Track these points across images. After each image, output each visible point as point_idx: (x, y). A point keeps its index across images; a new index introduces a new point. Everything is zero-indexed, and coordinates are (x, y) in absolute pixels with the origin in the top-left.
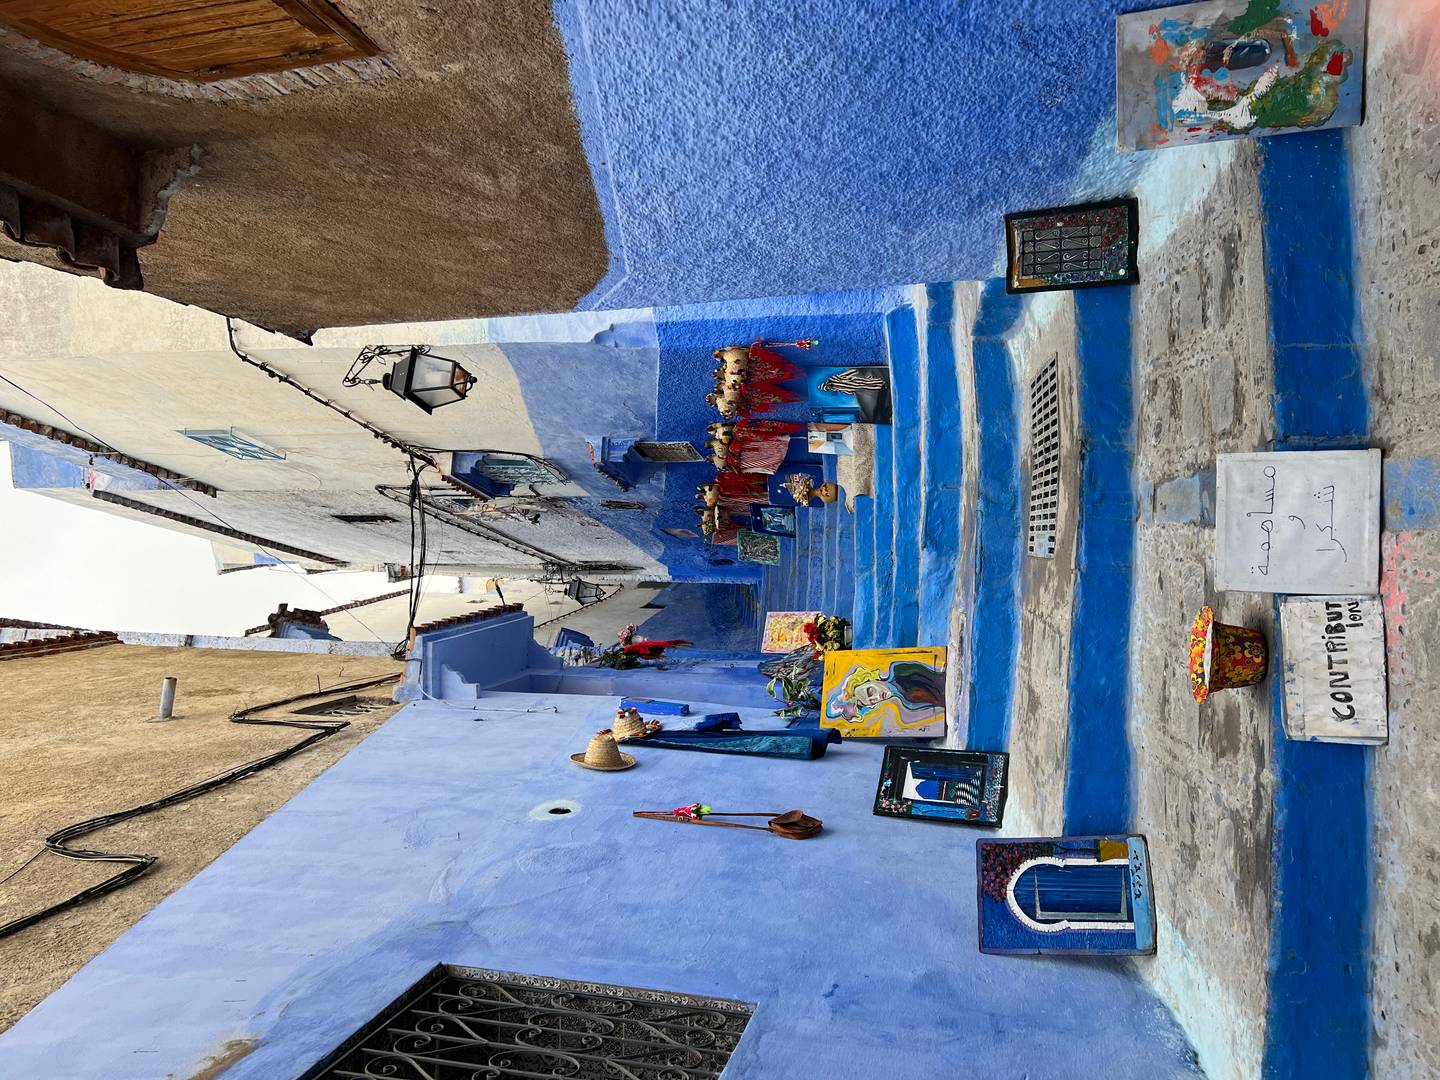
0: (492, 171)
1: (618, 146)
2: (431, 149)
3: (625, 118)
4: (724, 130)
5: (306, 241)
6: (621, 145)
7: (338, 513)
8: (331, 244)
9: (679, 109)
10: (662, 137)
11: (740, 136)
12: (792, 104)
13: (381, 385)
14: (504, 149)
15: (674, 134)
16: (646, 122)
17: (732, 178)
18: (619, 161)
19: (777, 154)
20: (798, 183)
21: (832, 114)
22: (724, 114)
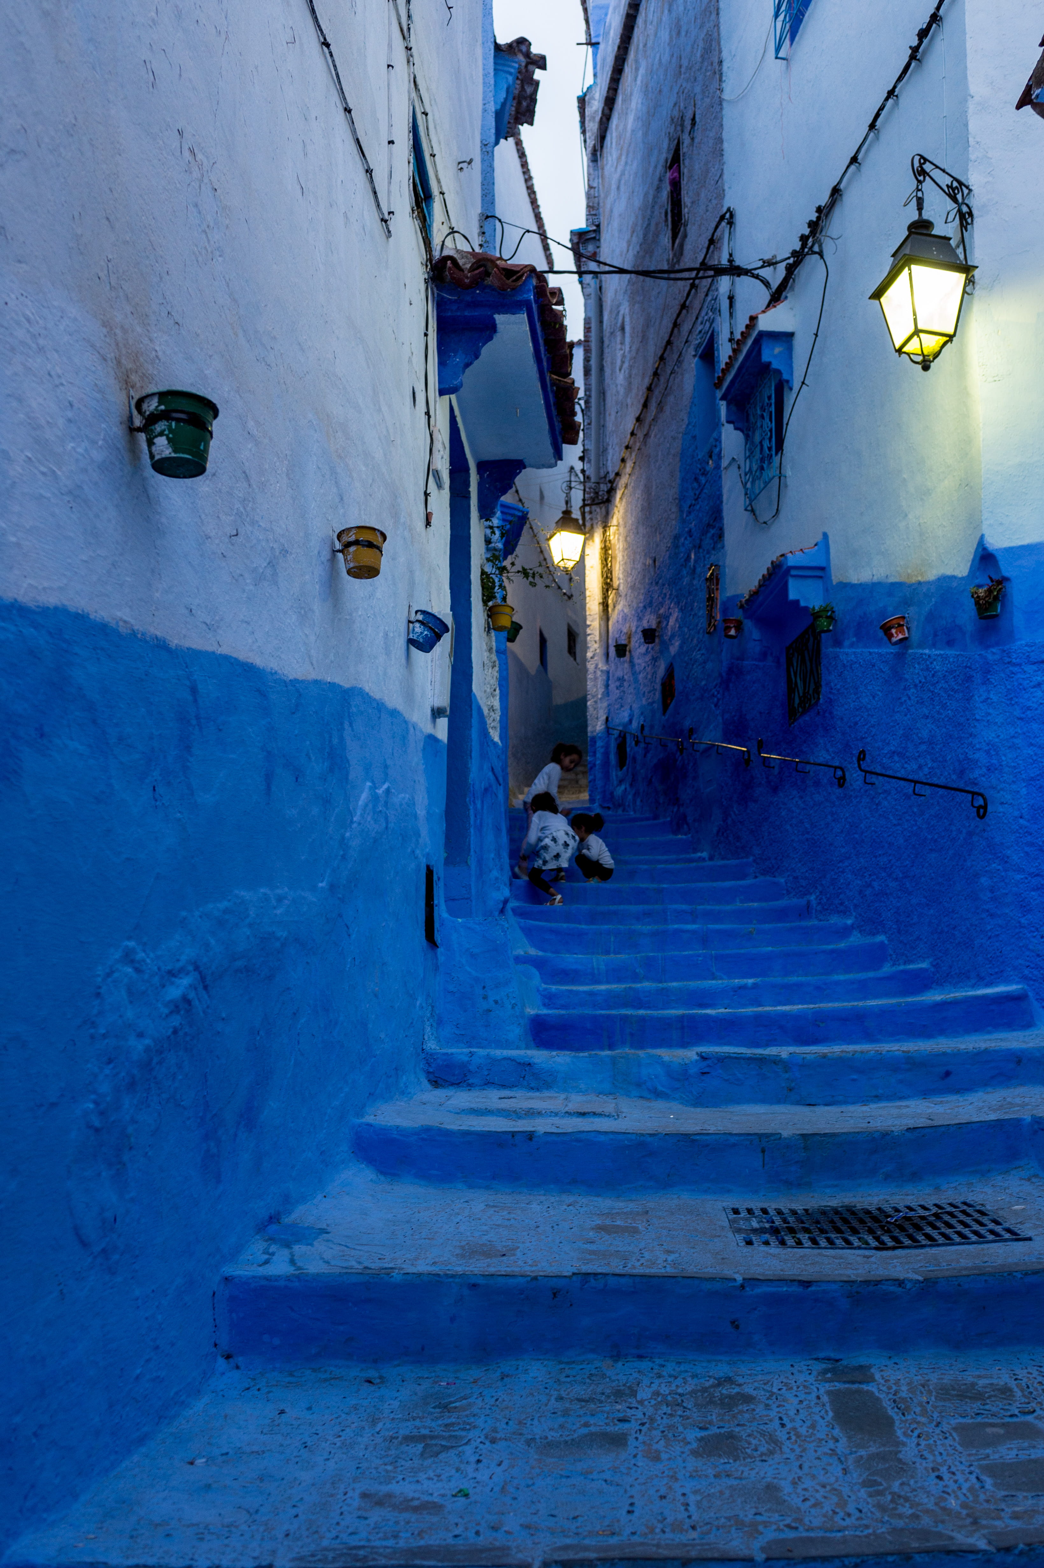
7: (684, 149)
13: (916, 217)
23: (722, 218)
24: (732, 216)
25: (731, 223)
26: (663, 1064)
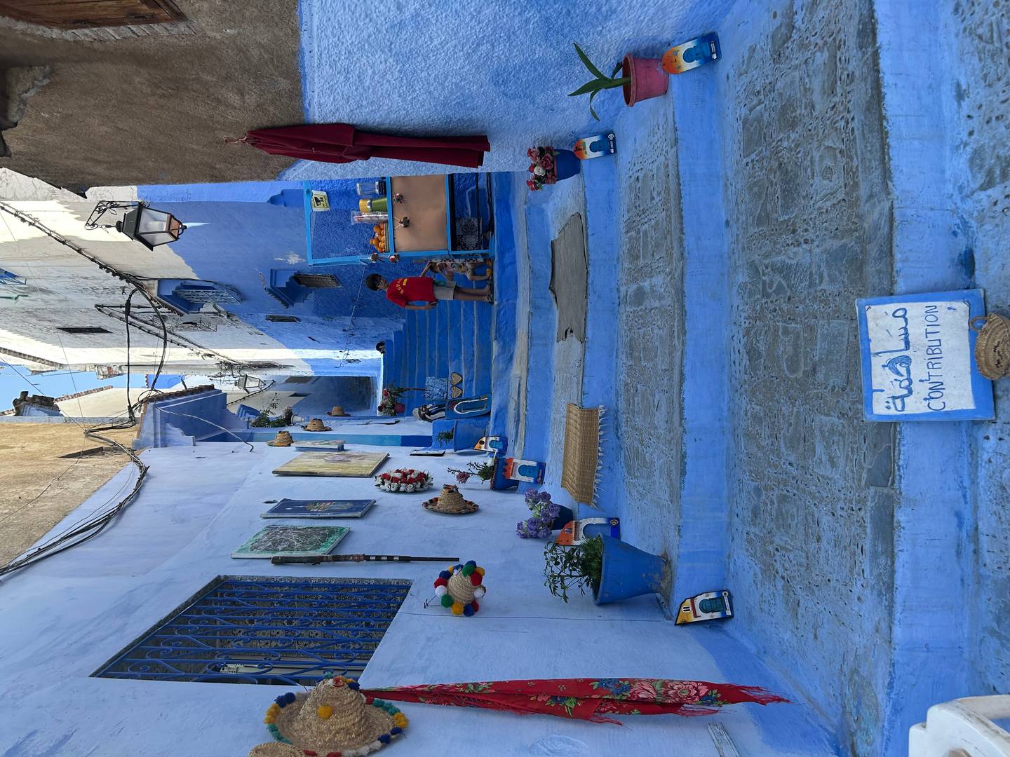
0: (241, 93)
1: (323, 81)
2: (205, 77)
3: (331, 67)
4: (389, 77)
5: (102, 129)
6: (326, 82)
7: (63, 326)
8: (121, 131)
9: (364, 64)
10: (351, 79)
11: (397, 81)
12: (430, 65)
13: (115, 229)
14: (252, 79)
15: (359, 77)
16: (343, 70)
17: (390, 104)
18: (322, 91)
19: (418, 92)
20: (429, 109)
21: (452, 72)
22: (390, 69)
23: (99, 310)
24: (100, 306)
25: (103, 306)
26: (498, 356)
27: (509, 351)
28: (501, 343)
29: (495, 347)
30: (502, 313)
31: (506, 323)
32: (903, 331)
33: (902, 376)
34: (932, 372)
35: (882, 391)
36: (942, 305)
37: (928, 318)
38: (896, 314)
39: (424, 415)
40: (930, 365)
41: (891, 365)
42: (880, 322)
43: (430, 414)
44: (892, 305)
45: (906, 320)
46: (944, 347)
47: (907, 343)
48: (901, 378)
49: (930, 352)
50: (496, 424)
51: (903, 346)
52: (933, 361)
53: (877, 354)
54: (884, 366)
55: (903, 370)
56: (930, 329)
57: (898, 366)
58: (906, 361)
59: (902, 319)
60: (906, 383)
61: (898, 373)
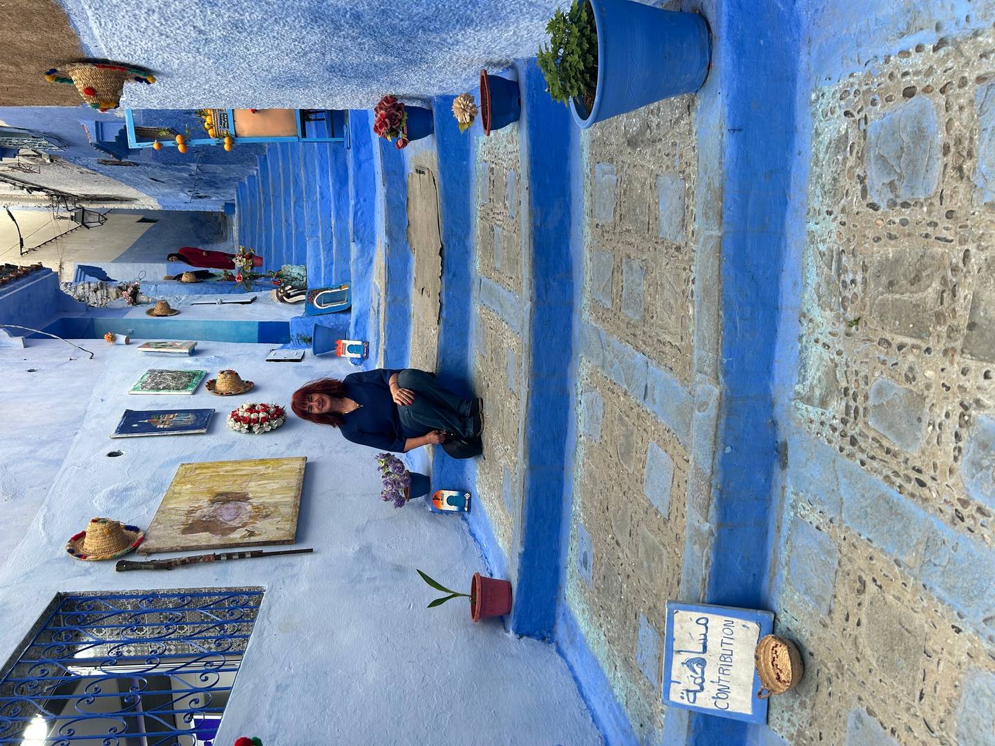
27: (369, 254)
28: (360, 245)
29: (354, 249)
30: (359, 214)
31: (365, 225)
32: (703, 637)
33: (697, 674)
34: (722, 677)
35: (679, 683)
36: (738, 622)
37: (725, 631)
38: (699, 622)
39: (282, 296)
40: (722, 671)
41: (689, 663)
42: (686, 626)
43: (289, 296)
44: (696, 613)
45: (707, 628)
46: (734, 657)
47: (705, 647)
48: (696, 676)
49: (722, 659)
50: (357, 329)
51: (701, 650)
52: (724, 667)
53: (679, 652)
54: (683, 663)
55: (698, 670)
56: (725, 640)
57: (695, 666)
58: (702, 663)
59: (704, 627)
60: (700, 681)
61: (694, 671)
